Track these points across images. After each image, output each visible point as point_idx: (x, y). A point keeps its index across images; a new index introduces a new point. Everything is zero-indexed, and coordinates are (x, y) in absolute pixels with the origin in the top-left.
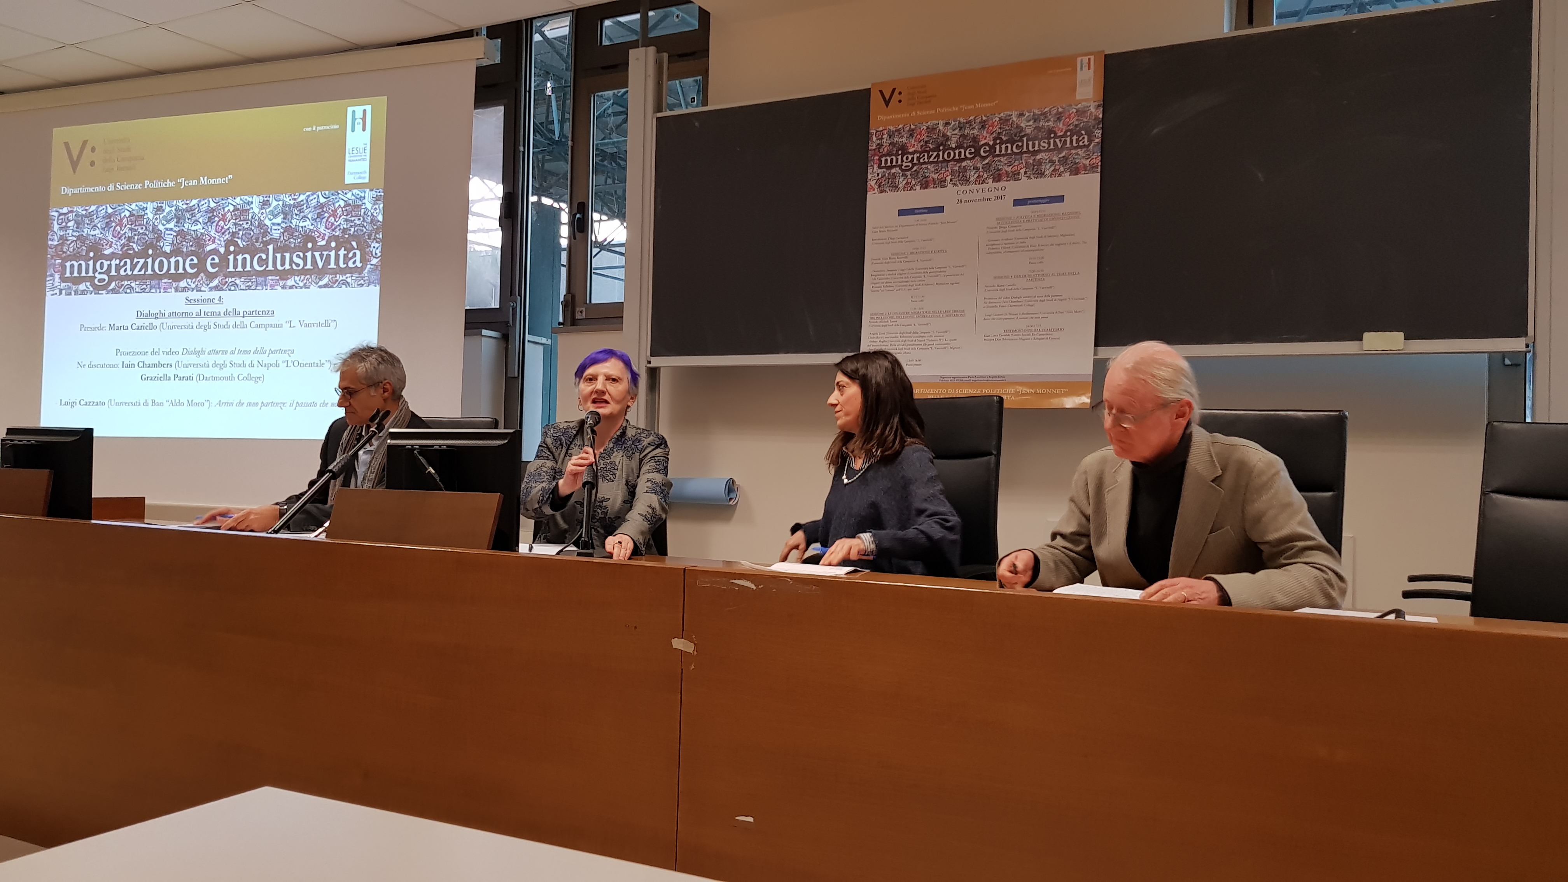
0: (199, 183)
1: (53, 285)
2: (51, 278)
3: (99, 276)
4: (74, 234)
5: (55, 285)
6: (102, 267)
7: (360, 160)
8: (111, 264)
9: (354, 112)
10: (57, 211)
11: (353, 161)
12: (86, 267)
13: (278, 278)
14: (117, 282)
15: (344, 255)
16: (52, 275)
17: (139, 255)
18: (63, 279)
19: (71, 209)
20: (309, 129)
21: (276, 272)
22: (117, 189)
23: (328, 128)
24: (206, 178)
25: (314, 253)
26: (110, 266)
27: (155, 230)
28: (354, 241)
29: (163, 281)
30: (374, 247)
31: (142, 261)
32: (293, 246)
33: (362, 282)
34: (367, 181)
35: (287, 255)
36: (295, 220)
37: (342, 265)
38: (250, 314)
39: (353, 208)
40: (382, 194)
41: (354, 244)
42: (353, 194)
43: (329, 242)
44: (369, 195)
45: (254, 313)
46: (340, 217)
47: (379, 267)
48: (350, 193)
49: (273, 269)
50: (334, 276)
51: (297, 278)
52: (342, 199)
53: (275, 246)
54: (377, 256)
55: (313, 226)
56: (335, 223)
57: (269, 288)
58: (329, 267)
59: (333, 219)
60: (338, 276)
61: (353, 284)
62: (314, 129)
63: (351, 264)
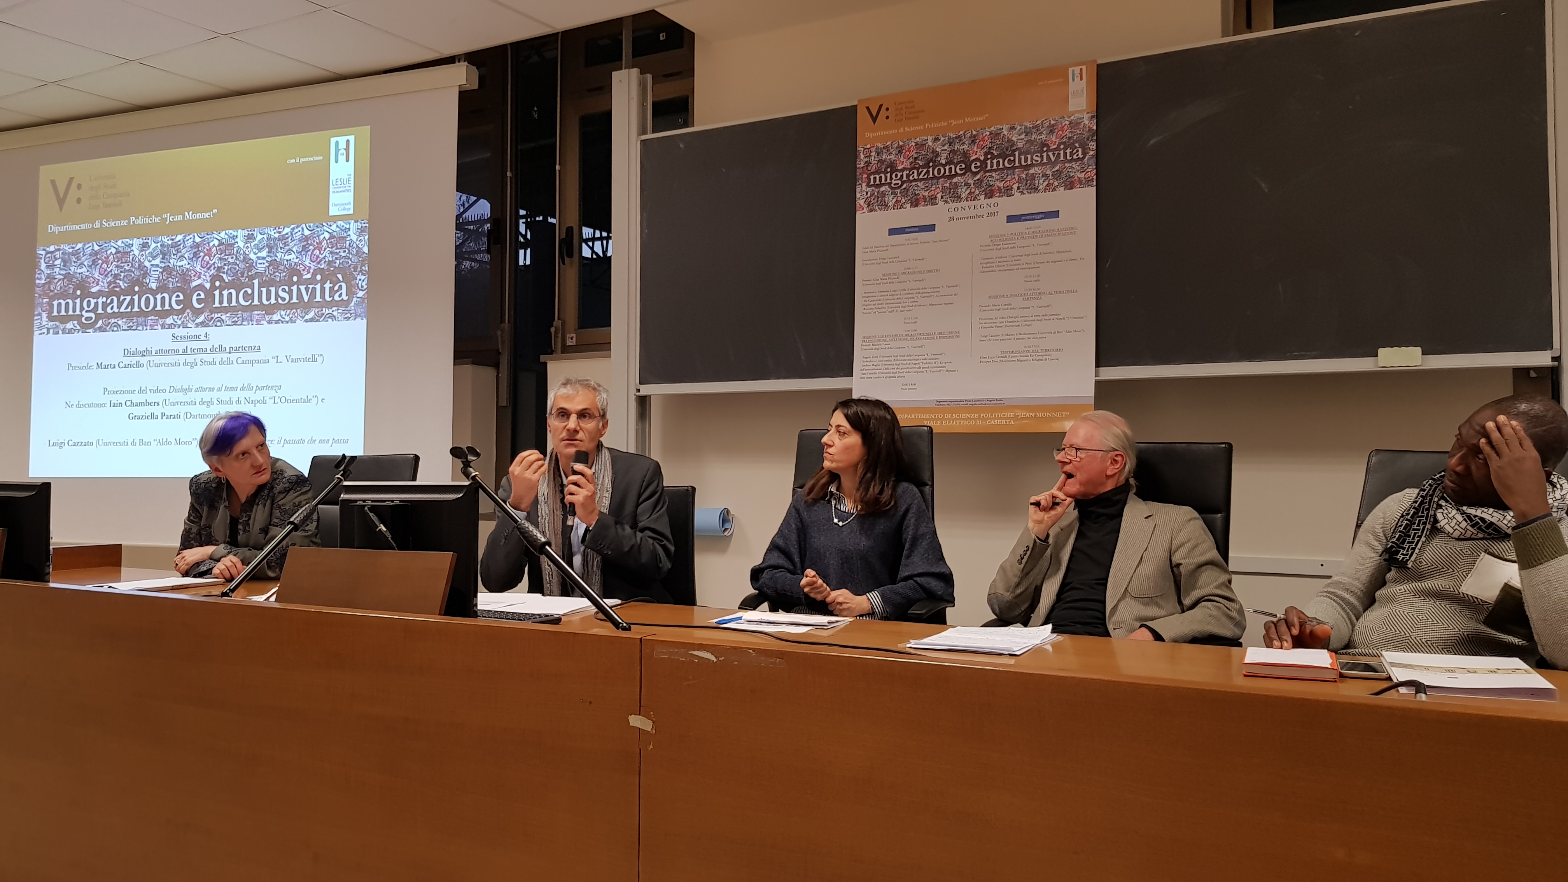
0: (184, 217)
1: (41, 324)
2: (39, 317)
3: (86, 315)
4: (62, 272)
5: (43, 325)
6: (88, 306)
7: (344, 191)
8: (97, 302)
9: (337, 142)
10: (44, 250)
11: (337, 192)
12: (74, 306)
13: (264, 312)
14: (104, 320)
15: (330, 287)
16: (39, 314)
17: (125, 292)
18: (51, 318)
19: (59, 247)
20: (293, 161)
21: (261, 307)
22: (104, 227)
23: (312, 159)
24: (191, 213)
25: (300, 287)
26: (96, 304)
27: (141, 266)
28: (339, 274)
29: (150, 318)
30: (360, 280)
31: (128, 298)
32: (278, 280)
33: (349, 315)
34: (351, 212)
35: (273, 289)
36: (281, 254)
37: (328, 298)
38: (237, 350)
39: (338, 240)
40: (367, 225)
41: (340, 276)
42: (337, 226)
43: (314, 275)
44: (353, 226)
45: (240, 349)
46: (325, 249)
47: (366, 300)
48: (335, 225)
49: (259, 304)
50: (320, 309)
51: (283, 313)
52: (327, 232)
53: (261, 281)
54: (363, 289)
55: (298, 259)
56: (320, 256)
57: (255, 323)
58: (315, 300)
59: (318, 252)
60: (324, 309)
61: (340, 317)
62: (298, 161)
63: (337, 298)
